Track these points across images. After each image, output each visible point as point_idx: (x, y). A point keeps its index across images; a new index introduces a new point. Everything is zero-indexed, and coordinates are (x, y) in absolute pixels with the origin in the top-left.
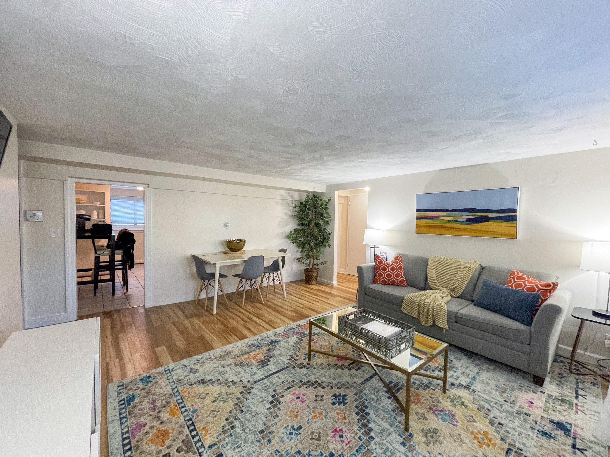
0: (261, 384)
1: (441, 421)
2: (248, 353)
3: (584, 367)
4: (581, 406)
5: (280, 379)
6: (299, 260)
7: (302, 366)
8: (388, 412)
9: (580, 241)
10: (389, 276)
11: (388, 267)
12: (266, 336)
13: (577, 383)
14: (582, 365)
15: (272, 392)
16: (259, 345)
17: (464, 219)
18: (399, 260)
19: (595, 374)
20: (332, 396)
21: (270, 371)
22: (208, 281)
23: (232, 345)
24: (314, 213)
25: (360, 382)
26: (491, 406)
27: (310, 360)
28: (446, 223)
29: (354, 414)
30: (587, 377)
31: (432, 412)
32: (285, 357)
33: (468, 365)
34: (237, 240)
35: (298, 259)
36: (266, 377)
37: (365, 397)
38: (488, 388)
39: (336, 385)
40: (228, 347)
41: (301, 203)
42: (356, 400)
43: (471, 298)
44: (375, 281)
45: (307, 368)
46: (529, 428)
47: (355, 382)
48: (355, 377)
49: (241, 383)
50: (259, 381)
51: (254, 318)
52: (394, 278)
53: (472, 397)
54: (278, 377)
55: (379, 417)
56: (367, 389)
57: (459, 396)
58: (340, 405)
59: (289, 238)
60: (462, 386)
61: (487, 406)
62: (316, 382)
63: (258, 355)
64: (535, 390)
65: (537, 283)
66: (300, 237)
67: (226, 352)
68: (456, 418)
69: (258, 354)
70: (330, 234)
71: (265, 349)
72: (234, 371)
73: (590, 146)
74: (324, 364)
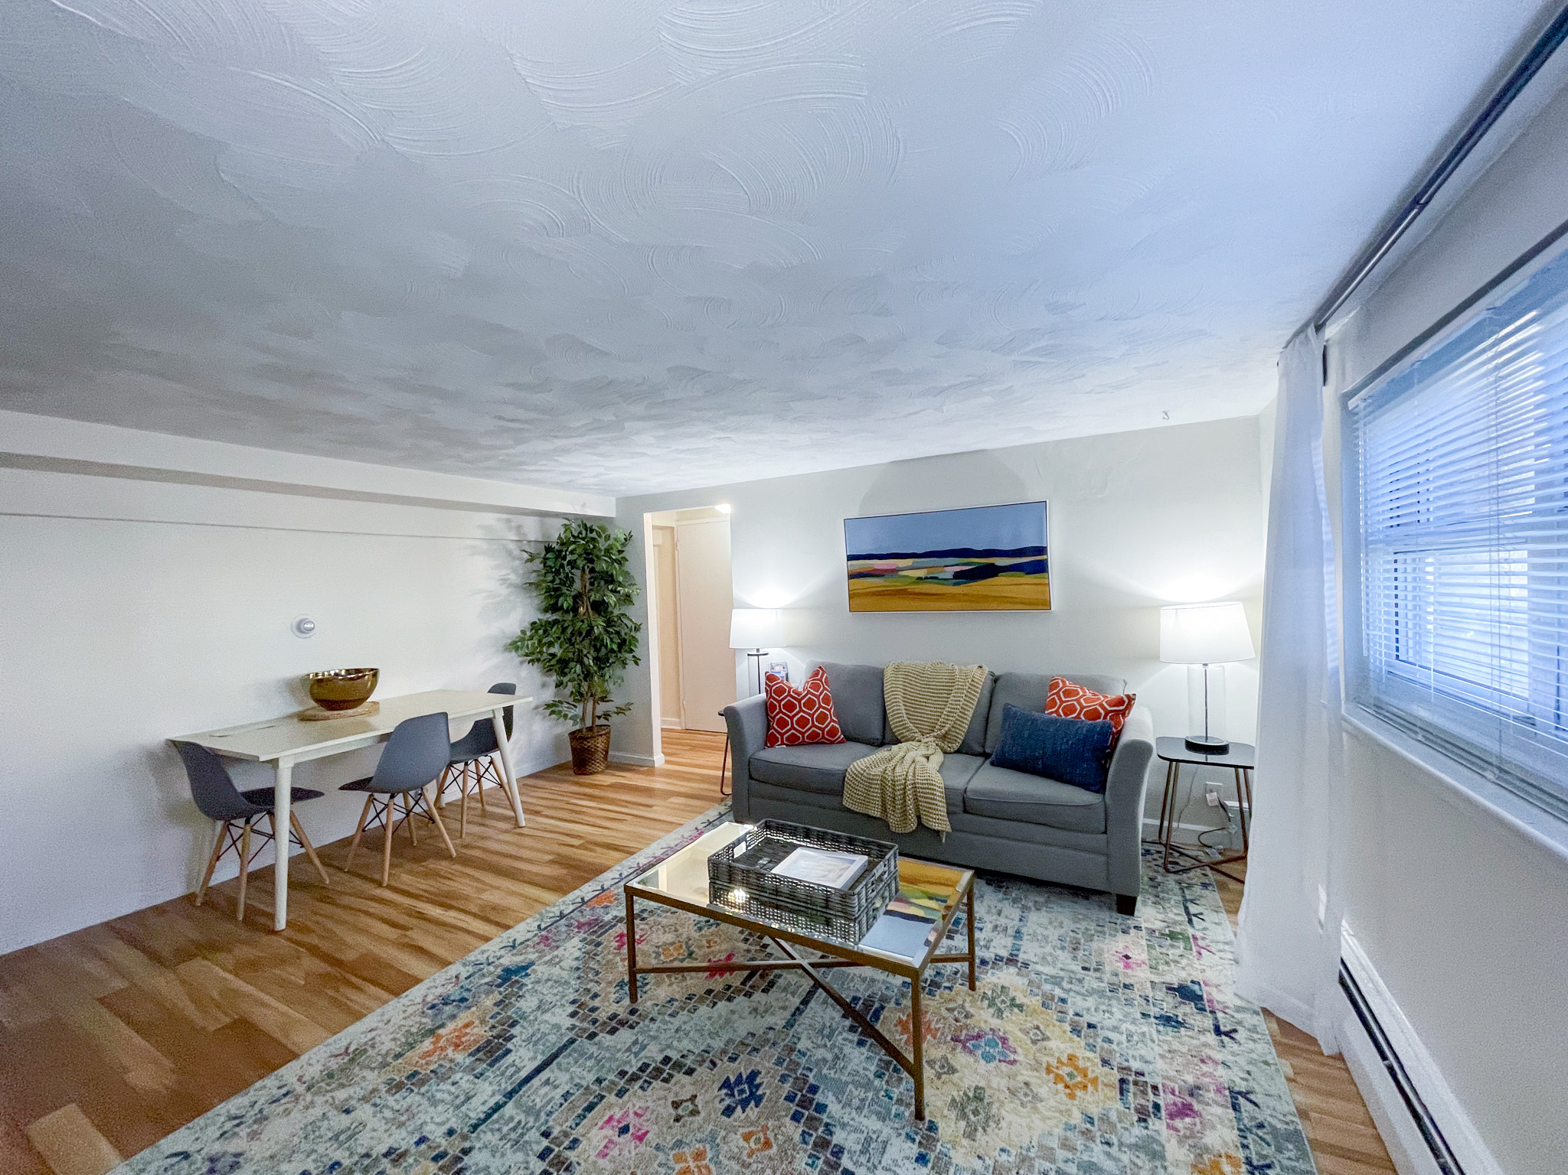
0: (497, 1126)
1: (983, 1062)
2: (431, 1032)
3: (1182, 854)
4: (1203, 939)
5: (556, 1087)
6: (552, 708)
7: (614, 1023)
8: (867, 1086)
9: (1156, 606)
10: (802, 722)
11: (799, 701)
12: (482, 958)
13: (1182, 889)
14: (1179, 852)
15: (538, 1143)
16: (465, 994)
17: (949, 572)
18: (820, 680)
19: (1201, 865)
20: (720, 1089)
21: (519, 1070)
22: (247, 822)
23: (370, 1021)
24: (588, 576)
25: (784, 1022)
26: (1063, 989)
27: (634, 998)
28: (914, 583)
29: (787, 1121)
30: (1191, 874)
31: (960, 1046)
32: (557, 1010)
33: (999, 905)
34: (348, 671)
35: (548, 706)
36: (510, 1095)
37: (803, 1061)
38: (1048, 949)
39: (724, 1052)
40: (354, 1034)
41: (548, 549)
42: (783, 1079)
43: (980, 750)
44: (770, 741)
45: (632, 1027)
46: (1139, 1016)
47: (771, 1028)
48: (766, 1011)
49: (423, 1146)
50: (488, 1116)
51: (435, 912)
52: (814, 725)
53: (1026, 981)
54: (547, 1082)
55: (850, 1105)
56: (804, 1037)
57: (1003, 987)
58: (748, 1110)
59: (517, 649)
60: (1001, 959)
61: (1058, 992)
62: (666, 1060)
63: (468, 1030)
64: (1124, 927)
65: (1099, 699)
66: (550, 644)
67: (346, 1052)
68: (1011, 1043)
69: (467, 1026)
70: (637, 629)
71: (488, 1002)
72: (388, 1114)
73: (1158, 422)
74: (677, 1000)
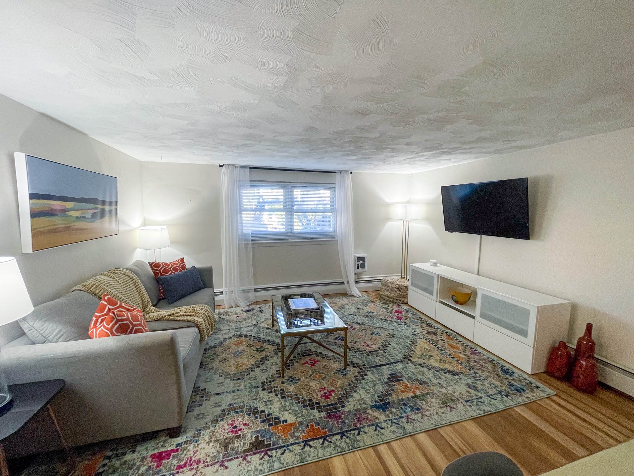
21: (388, 368)
36: (391, 363)
54: (381, 361)
74: (334, 361)
